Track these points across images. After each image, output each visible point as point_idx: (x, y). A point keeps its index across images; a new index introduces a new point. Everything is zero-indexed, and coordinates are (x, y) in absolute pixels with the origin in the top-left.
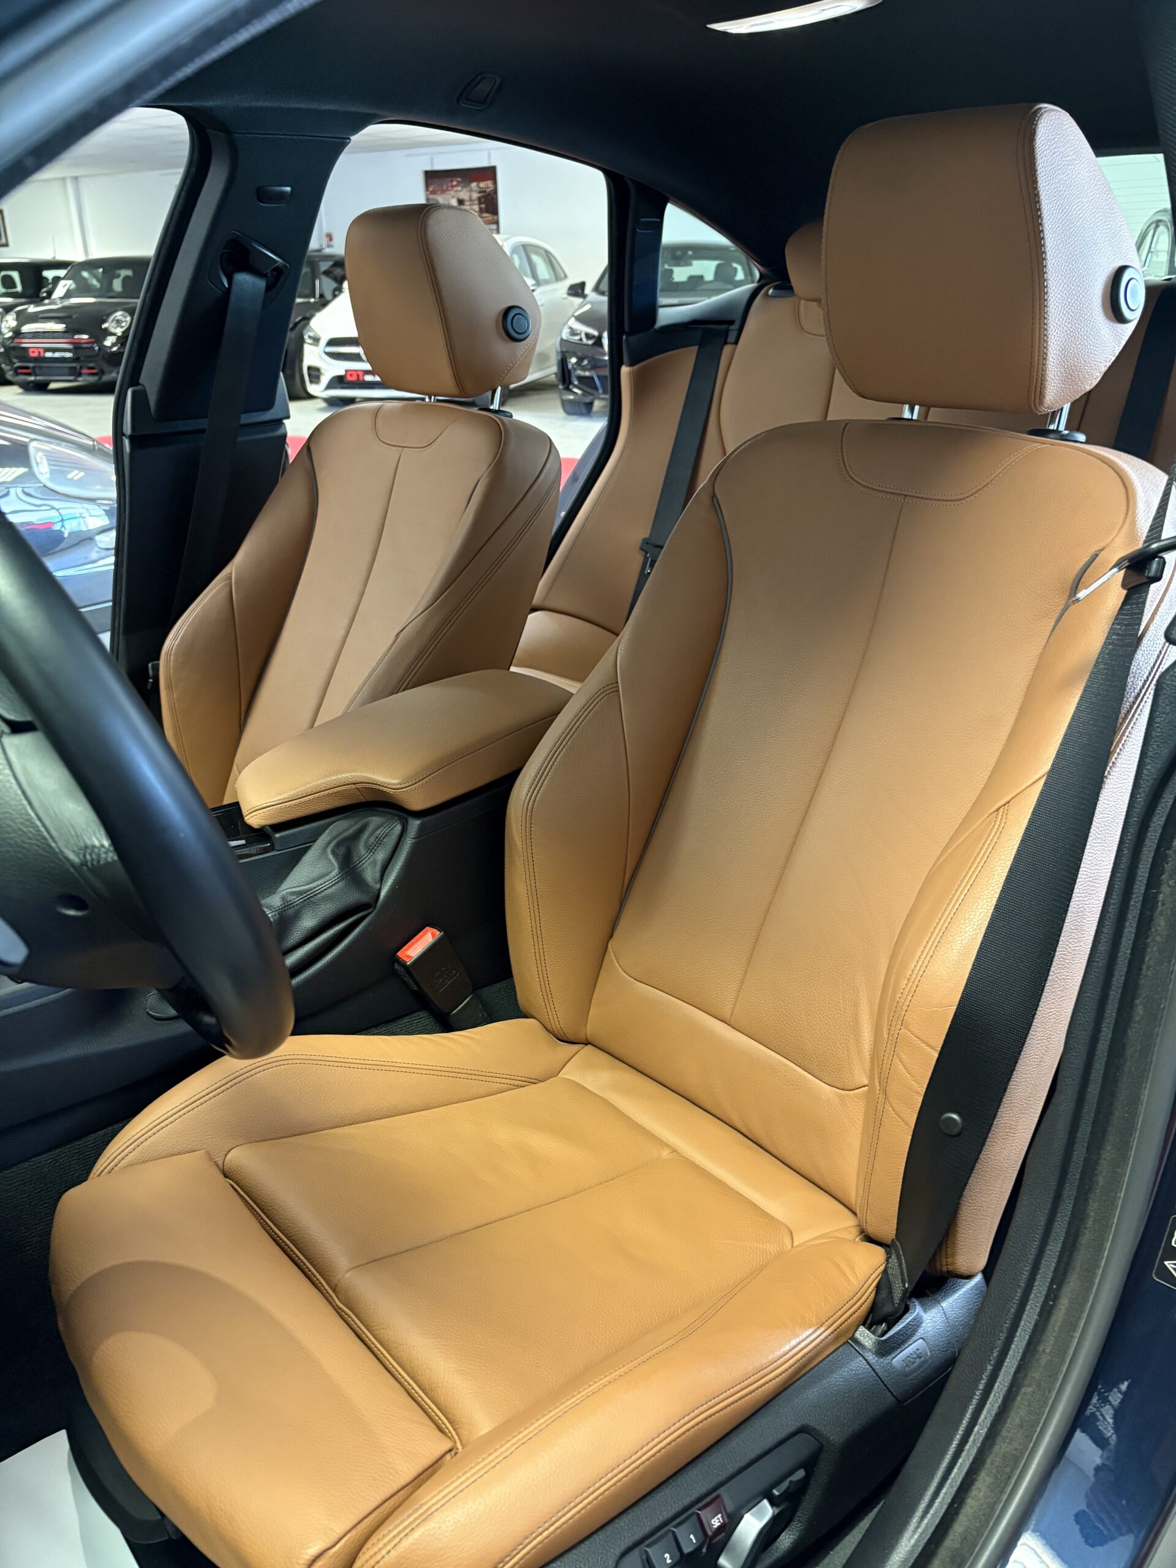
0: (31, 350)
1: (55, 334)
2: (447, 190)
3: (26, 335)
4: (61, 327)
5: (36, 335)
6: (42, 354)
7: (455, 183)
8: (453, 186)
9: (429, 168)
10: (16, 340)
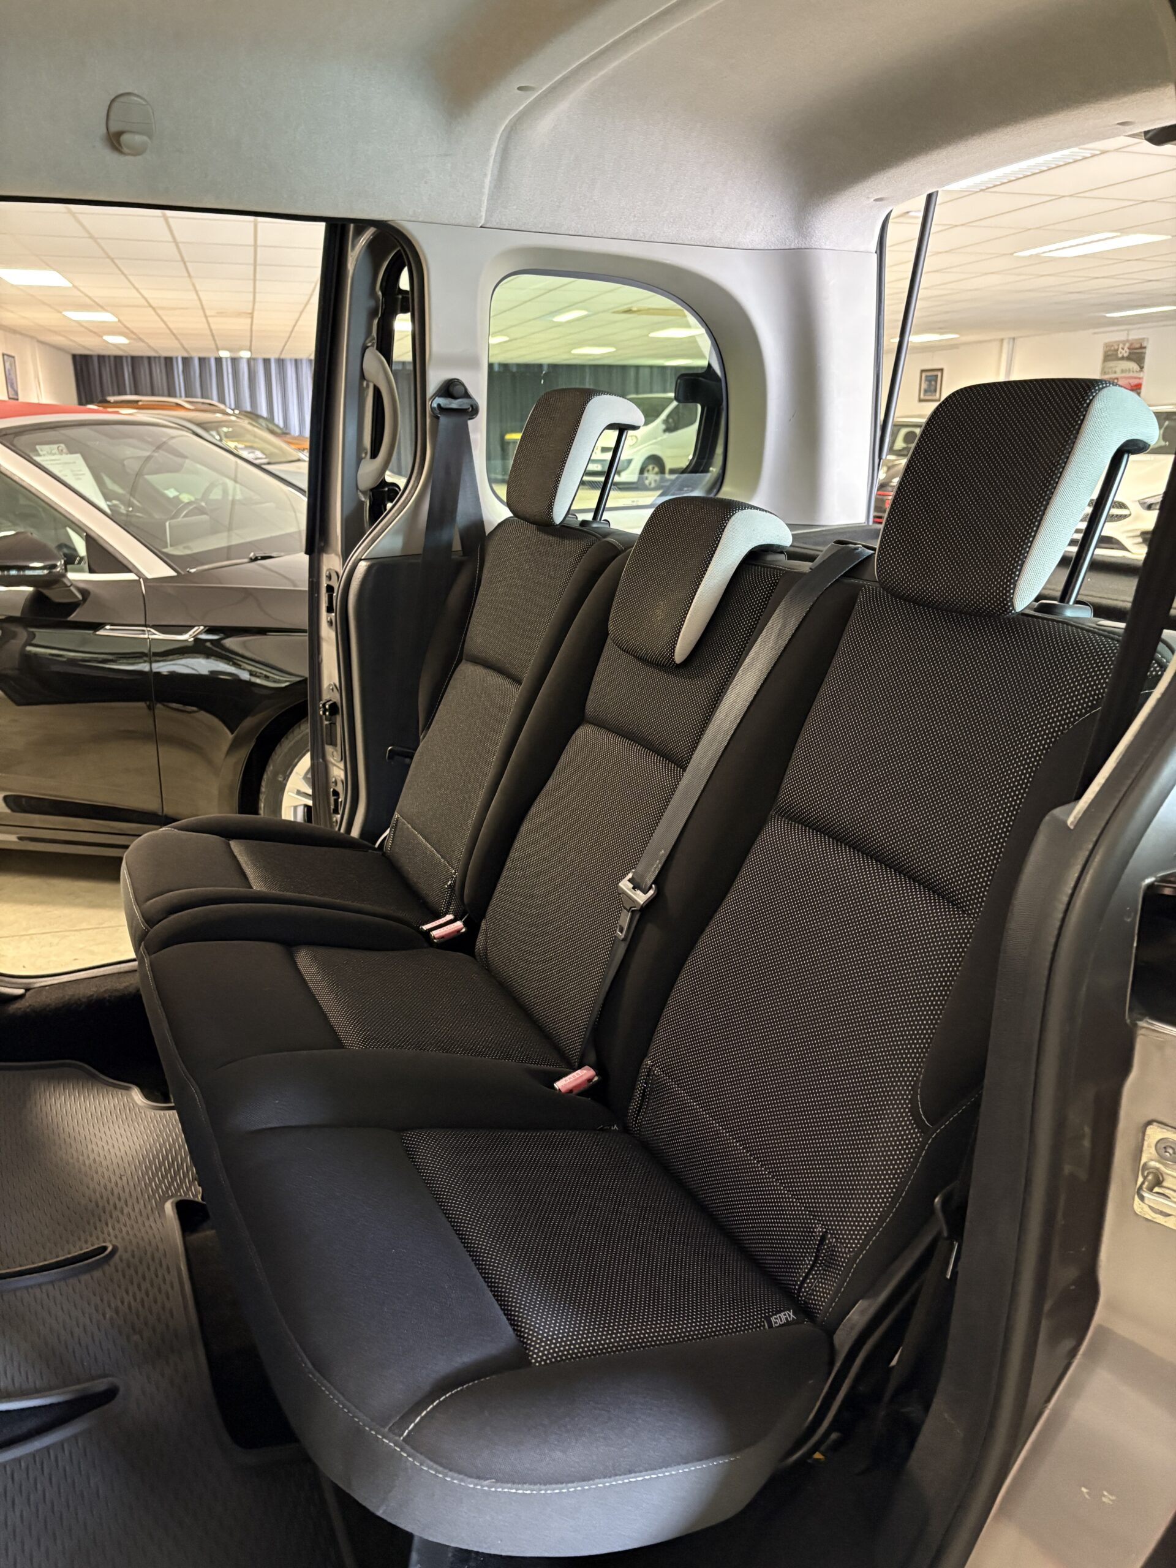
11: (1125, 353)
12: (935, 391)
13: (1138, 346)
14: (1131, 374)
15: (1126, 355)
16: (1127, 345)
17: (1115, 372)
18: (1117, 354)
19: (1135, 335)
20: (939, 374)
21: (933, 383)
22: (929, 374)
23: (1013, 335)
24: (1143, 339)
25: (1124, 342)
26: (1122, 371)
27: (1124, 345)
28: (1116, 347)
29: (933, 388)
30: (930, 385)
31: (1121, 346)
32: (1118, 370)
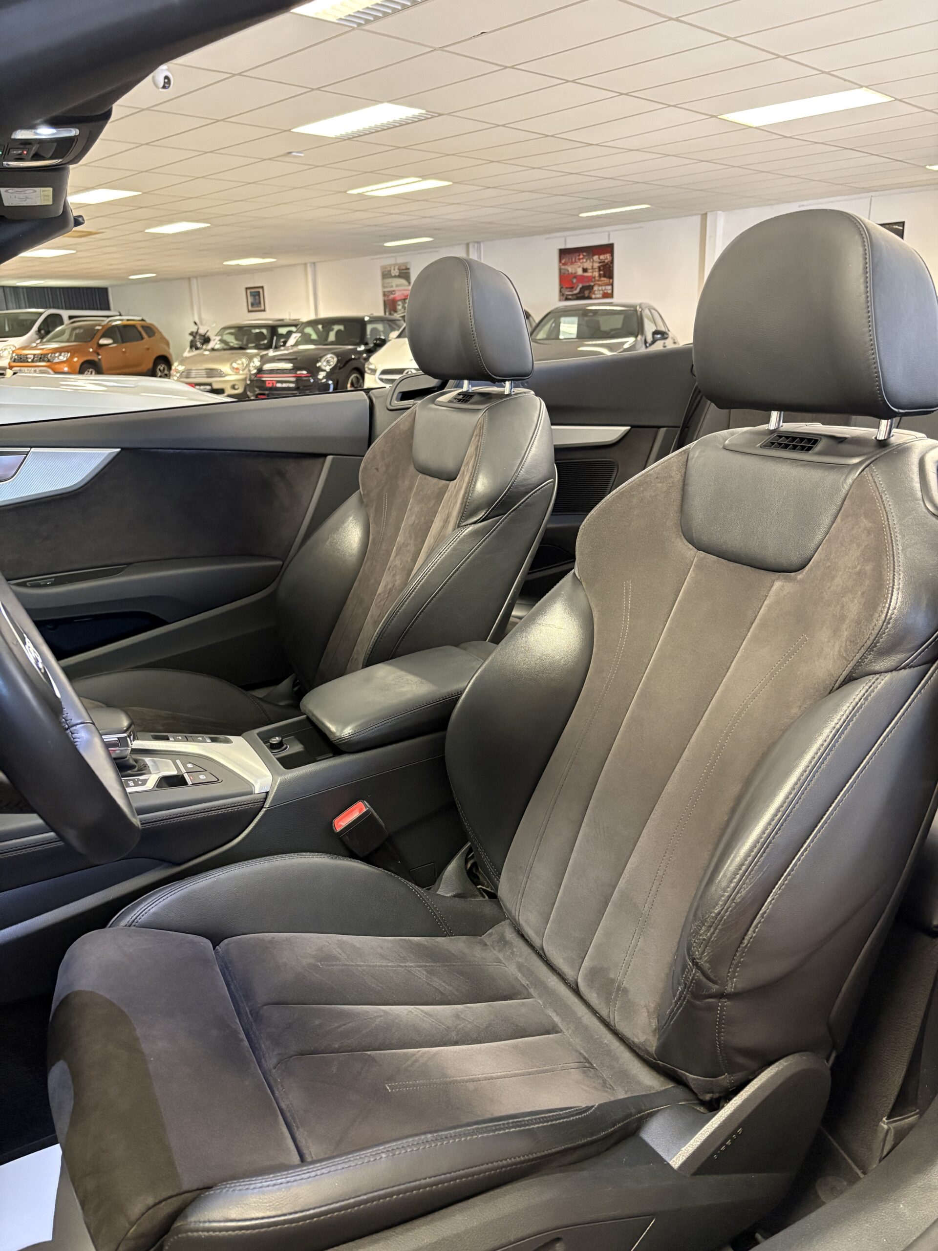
0: (267, 382)
1: (285, 371)
2: (575, 262)
3: (266, 372)
4: (289, 366)
5: (271, 371)
6: (274, 385)
7: (581, 257)
8: (579, 259)
9: (563, 247)
10: (258, 375)
11: (395, 272)
12: (260, 303)
13: (404, 268)
14: (402, 288)
15: (397, 274)
16: (397, 268)
17: (392, 287)
18: (391, 274)
19: (401, 260)
20: (261, 290)
21: (257, 297)
22: (253, 290)
23: (313, 260)
24: (407, 263)
25: (395, 265)
26: (397, 286)
27: (394, 267)
28: (389, 269)
29: (257, 301)
30: (255, 299)
31: (392, 268)
32: (394, 284)
